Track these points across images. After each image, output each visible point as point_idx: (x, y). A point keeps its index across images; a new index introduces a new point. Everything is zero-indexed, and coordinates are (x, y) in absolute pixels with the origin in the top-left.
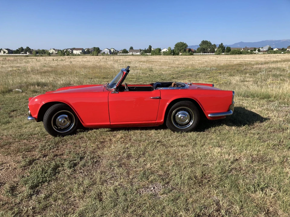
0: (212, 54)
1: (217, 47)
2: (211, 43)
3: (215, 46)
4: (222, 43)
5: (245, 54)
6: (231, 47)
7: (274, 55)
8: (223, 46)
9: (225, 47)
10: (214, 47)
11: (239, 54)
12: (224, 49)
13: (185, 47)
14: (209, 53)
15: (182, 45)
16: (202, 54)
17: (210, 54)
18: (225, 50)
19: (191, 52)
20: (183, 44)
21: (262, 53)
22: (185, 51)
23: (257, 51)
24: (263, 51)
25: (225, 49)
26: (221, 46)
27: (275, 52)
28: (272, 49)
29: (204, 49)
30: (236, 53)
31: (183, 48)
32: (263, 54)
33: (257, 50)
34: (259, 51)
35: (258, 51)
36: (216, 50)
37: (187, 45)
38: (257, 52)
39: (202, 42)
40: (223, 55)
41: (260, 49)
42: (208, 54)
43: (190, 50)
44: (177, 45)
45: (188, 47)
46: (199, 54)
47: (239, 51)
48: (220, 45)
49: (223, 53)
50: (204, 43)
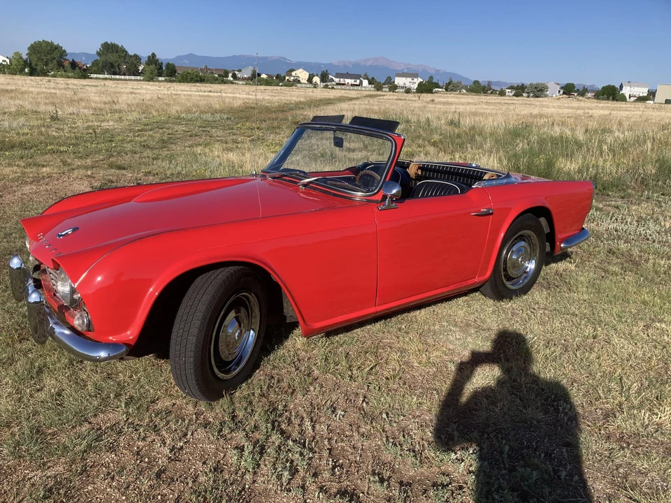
0: (133, 77)
1: (143, 61)
2: (126, 52)
3: (137, 58)
4: (153, 54)
5: (212, 83)
6: (176, 65)
7: (268, 87)
8: (158, 60)
9: (162, 64)
10: (135, 62)
11: (197, 81)
12: (161, 68)
13: (58, 54)
14: (125, 75)
15: (49, 48)
16: (107, 76)
17: (127, 77)
18: (161, 70)
19: (79, 70)
20: (51, 47)
21: (244, 83)
22: (60, 65)
23: (230, 78)
24: (243, 79)
25: (164, 68)
26: (152, 60)
27: (268, 83)
28: (259, 75)
29: (112, 66)
30: (192, 78)
31: (54, 58)
32: (246, 84)
33: (230, 75)
34: (234, 76)
35: (232, 77)
36: (141, 68)
37: (65, 51)
38: (232, 79)
39: (102, 45)
40: (159, 81)
41: (237, 73)
42: (123, 77)
43: (74, 65)
44: (36, 49)
45: (66, 55)
46: (101, 76)
47: (197, 76)
48: (149, 57)
49: (160, 79)
50: (109, 48)
